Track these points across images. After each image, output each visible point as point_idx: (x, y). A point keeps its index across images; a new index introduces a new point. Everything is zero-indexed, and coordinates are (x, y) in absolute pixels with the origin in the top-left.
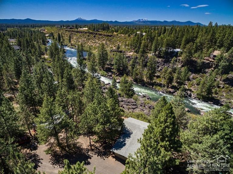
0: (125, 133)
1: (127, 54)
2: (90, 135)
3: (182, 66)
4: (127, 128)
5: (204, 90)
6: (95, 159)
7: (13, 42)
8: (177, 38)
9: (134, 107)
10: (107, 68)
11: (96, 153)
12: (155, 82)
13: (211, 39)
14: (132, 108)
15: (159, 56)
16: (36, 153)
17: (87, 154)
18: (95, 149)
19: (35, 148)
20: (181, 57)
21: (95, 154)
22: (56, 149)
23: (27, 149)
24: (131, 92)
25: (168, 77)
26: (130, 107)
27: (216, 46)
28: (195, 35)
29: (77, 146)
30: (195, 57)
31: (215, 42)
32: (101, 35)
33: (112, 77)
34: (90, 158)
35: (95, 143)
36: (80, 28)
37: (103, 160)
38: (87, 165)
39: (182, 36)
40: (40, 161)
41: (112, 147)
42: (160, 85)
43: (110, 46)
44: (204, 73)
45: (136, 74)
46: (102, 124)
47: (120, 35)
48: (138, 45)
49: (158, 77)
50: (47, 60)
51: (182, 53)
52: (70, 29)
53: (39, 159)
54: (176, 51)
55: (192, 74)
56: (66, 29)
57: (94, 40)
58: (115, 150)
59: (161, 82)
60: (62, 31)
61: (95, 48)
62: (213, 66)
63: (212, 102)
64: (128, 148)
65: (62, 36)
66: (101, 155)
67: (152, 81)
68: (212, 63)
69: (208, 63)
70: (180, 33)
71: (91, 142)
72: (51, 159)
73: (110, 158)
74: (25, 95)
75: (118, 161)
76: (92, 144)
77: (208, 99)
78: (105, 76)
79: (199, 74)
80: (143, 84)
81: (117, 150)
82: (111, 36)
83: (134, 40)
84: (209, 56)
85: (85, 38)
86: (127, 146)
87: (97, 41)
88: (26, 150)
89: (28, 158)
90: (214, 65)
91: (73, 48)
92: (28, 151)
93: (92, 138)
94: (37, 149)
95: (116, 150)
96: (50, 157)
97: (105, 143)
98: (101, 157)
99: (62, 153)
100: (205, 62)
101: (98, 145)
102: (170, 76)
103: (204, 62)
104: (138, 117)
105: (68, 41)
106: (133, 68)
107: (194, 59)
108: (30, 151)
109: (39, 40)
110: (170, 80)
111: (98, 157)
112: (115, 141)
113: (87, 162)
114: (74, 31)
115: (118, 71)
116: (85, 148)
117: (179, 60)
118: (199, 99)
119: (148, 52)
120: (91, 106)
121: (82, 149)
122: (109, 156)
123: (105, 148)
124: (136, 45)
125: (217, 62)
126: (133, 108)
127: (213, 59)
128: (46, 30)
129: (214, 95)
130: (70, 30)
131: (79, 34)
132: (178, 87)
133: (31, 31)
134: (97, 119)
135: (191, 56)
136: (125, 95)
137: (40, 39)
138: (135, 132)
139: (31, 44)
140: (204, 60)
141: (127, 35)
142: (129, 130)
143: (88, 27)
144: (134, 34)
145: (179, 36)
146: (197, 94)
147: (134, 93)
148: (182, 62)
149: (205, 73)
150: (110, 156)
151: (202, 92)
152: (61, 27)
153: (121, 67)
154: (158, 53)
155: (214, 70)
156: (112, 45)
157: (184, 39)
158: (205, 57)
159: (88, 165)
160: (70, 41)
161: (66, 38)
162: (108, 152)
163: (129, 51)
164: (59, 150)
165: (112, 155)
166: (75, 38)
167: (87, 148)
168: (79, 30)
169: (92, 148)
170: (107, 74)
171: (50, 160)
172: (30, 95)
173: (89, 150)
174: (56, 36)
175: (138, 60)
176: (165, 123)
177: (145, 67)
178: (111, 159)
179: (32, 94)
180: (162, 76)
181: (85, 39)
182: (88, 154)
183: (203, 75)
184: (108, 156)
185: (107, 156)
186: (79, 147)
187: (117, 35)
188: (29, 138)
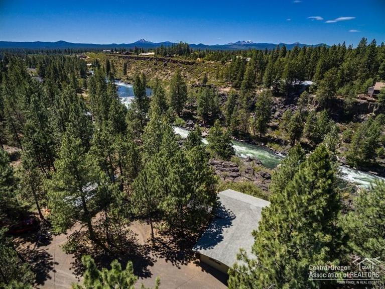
0: (221, 218)
1: (220, 91)
2: (153, 219)
3: (318, 110)
4: (224, 208)
5: (360, 150)
6: (161, 267)
7: (33, 72)
8: (308, 62)
9: (234, 174)
10: (185, 113)
11: (163, 254)
12: (269, 137)
13: (368, 63)
14: (231, 176)
15: (276, 94)
16: (47, 251)
17: (145, 256)
18: (162, 247)
19: (46, 241)
20: (315, 94)
21: (161, 257)
22: (86, 244)
23: (30, 243)
24: (228, 150)
25: (293, 126)
26: (228, 173)
27: (377, 76)
28: (339, 57)
29: (127, 239)
30: (340, 94)
31: (377, 68)
32: (175, 62)
33: (193, 129)
34: (152, 265)
35: (162, 235)
36: (143, 52)
37: (177, 268)
38: (143, 278)
39: (316, 59)
40: (51, 267)
41: (194, 244)
42: (279, 142)
43: (192, 80)
44: (357, 122)
45: (235, 122)
46: (176, 194)
47: (208, 62)
48: (238, 75)
49: (275, 128)
50: (85, 100)
51: (316, 88)
52: (126, 54)
53: (52, 263)
54: (306, 84)
55: (335, 123)
56: (120, 55)
57: (164, 71)
58: (201, 249)
59: (280, 137)
60: (113, 58)
61: (166, 84)
62: (375, 110)
63: (375, 172)
64: (227, 245)
65: (113, 66)
66: (172, 258)
67: (264, 135)
68: (371, 104)
69: (365, 103)
70: (312, 55)
71: (155, 234)
72: (73, 263)
73: (192, 265)
74: (34, 142)
75: (207, 272)
76: (155, 236)
77: (367, 167)
78: (181, 127)
79: (347, 123)
80: (249, 141)
81: (205, 250)
82: (192, 64)
83: (232, 66)
84: (366, 93)
85: (150, 67)
86: (226, 242)
87: (170, 72)
88: (28, 244)
89: (31, 260)
90: (376, 108)
91: (129, 84)
92: (32, 247)
93: (156, 226)
94: (50, 243)
95: (203, 250)
96: (74, 260)
97: (181, 235)
98: (173, 263)
99: (97, 253)
100: (359, 103)
101: (168, 239)
102: (297, 126)
103: (357, 103)
104: (243, 190)
105: (122, 73)
106: (231, 113)
107: (338, 97)
108: (36, 248)
109: (75, 71)
110: (297, 133)
111: (167, 262)
112: (202, 231)
113: (144, 271)
114: (132, 58)
115: (204, 118)
116: (143, 244)
117: (312, 99)
118: (351, 167)
119: (256, 87)
120: (155, 160)
121: (137, 246)
122: (189, 262)
123: (180, 245)
124: (235, 75)
125: (380, 102)
126: (233, 177)
127: (374, 96)
128: (89, 57)
129: (378, 160)
130: (127, 56)
131: (140, 62)
132: (312, 146)
133: (64, 58)
134: (167, 185)
135: (333, 92)
136: (217, 155)
137: (77, 69)
138: (241, 215)
139: (62, 74)
140: (356, 99)
141: (219, 62)
142: (229, 211)
143: (155, 51)
144: (231, 60)
145: (310, 59)
146: (348, 158)
147: (233, 151)
148: (317, 102)
149: (360, 121)
150: (192, 262)
151: (356, 153)
152: (112, 51)
153: (210, 111)
154: (273, 87)
155: (376, 116)
156: (194, 79)
157: (319, 63)
158: (358, 93)
159: (146, 278)
160: (125, 73)
161: (119, 68)
162: (187, 253)
163: (223, 86)
164: (91, 246)
165: (195, 259)
166: (133, 68)
167: (147, 244)
168: (141, 55)
169: (156, 245)
170: (185, 122)
171: (72, 265)
172: (43, 141)
173: (149, 249)
174: (103, 65)
175: (238, 101)
176: (312, 191)
177: (251, 112)
178: (192, 267)
179: (47, 141)
180: (281, 126)
181: (150, 69)
182: (148, 255)
183: (356, 125)
184: (186, 260)
185: (185, 262)
186: (131, 242)
187: (204, 62)
188: (36, 222)
